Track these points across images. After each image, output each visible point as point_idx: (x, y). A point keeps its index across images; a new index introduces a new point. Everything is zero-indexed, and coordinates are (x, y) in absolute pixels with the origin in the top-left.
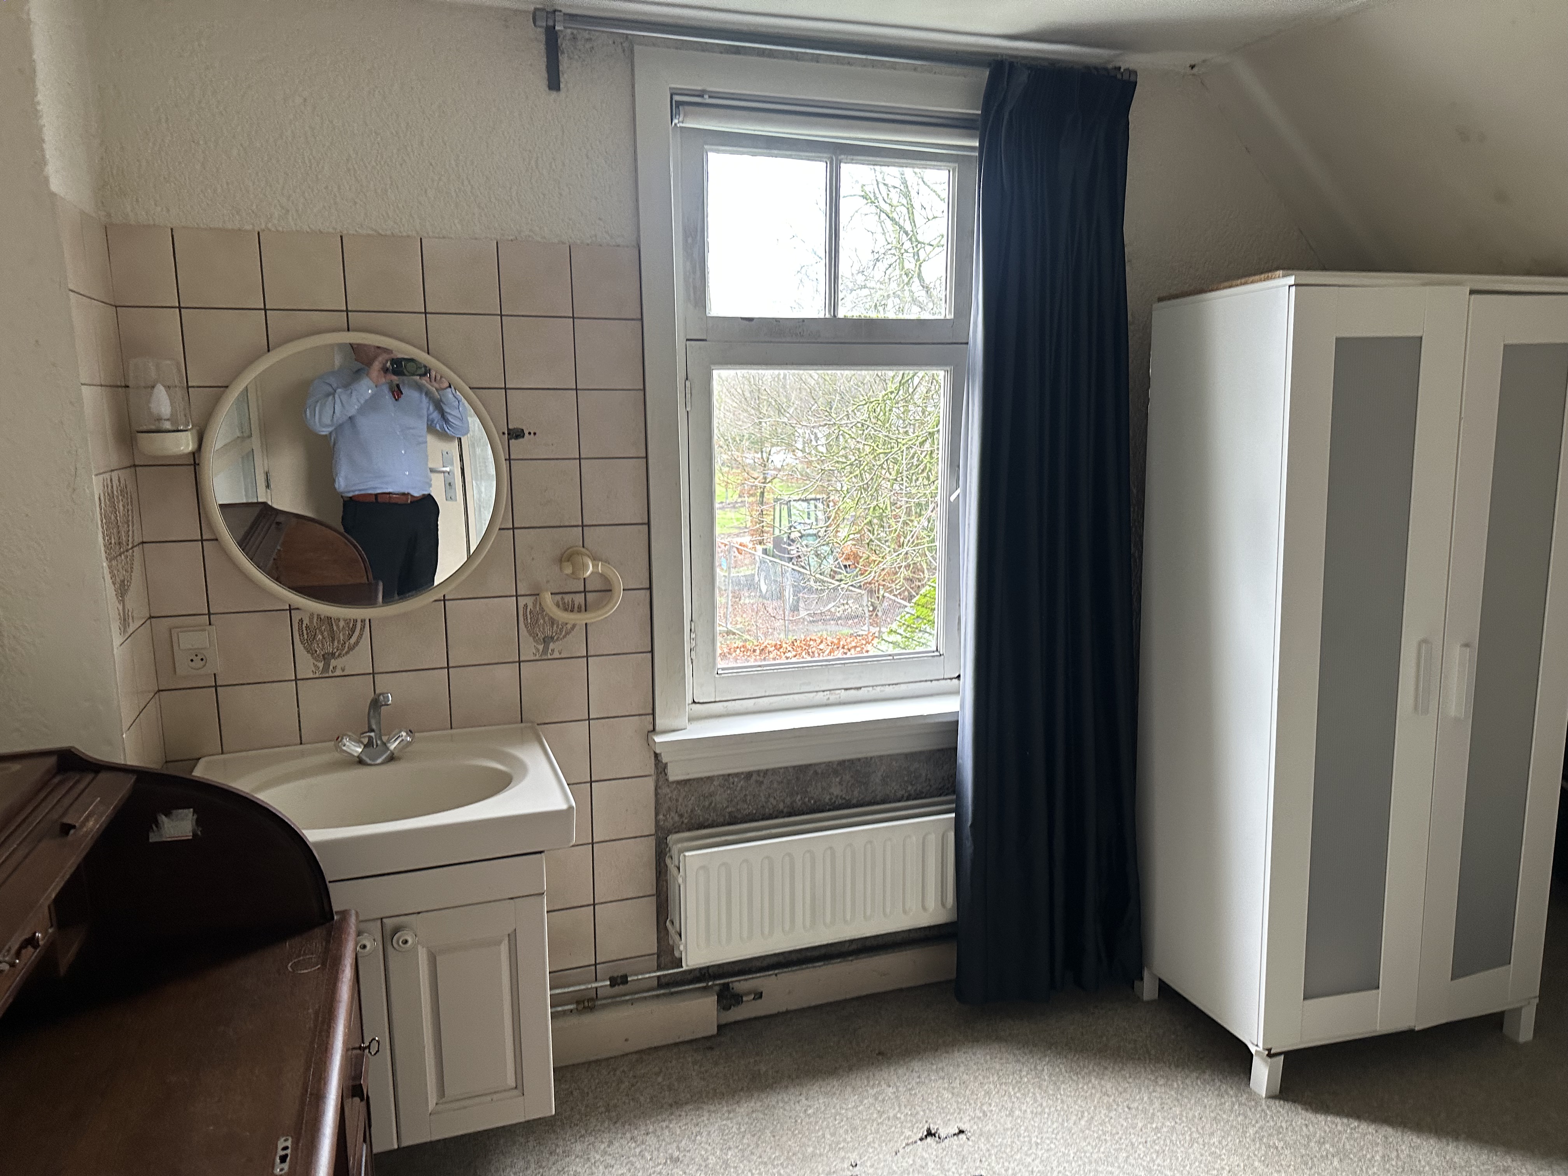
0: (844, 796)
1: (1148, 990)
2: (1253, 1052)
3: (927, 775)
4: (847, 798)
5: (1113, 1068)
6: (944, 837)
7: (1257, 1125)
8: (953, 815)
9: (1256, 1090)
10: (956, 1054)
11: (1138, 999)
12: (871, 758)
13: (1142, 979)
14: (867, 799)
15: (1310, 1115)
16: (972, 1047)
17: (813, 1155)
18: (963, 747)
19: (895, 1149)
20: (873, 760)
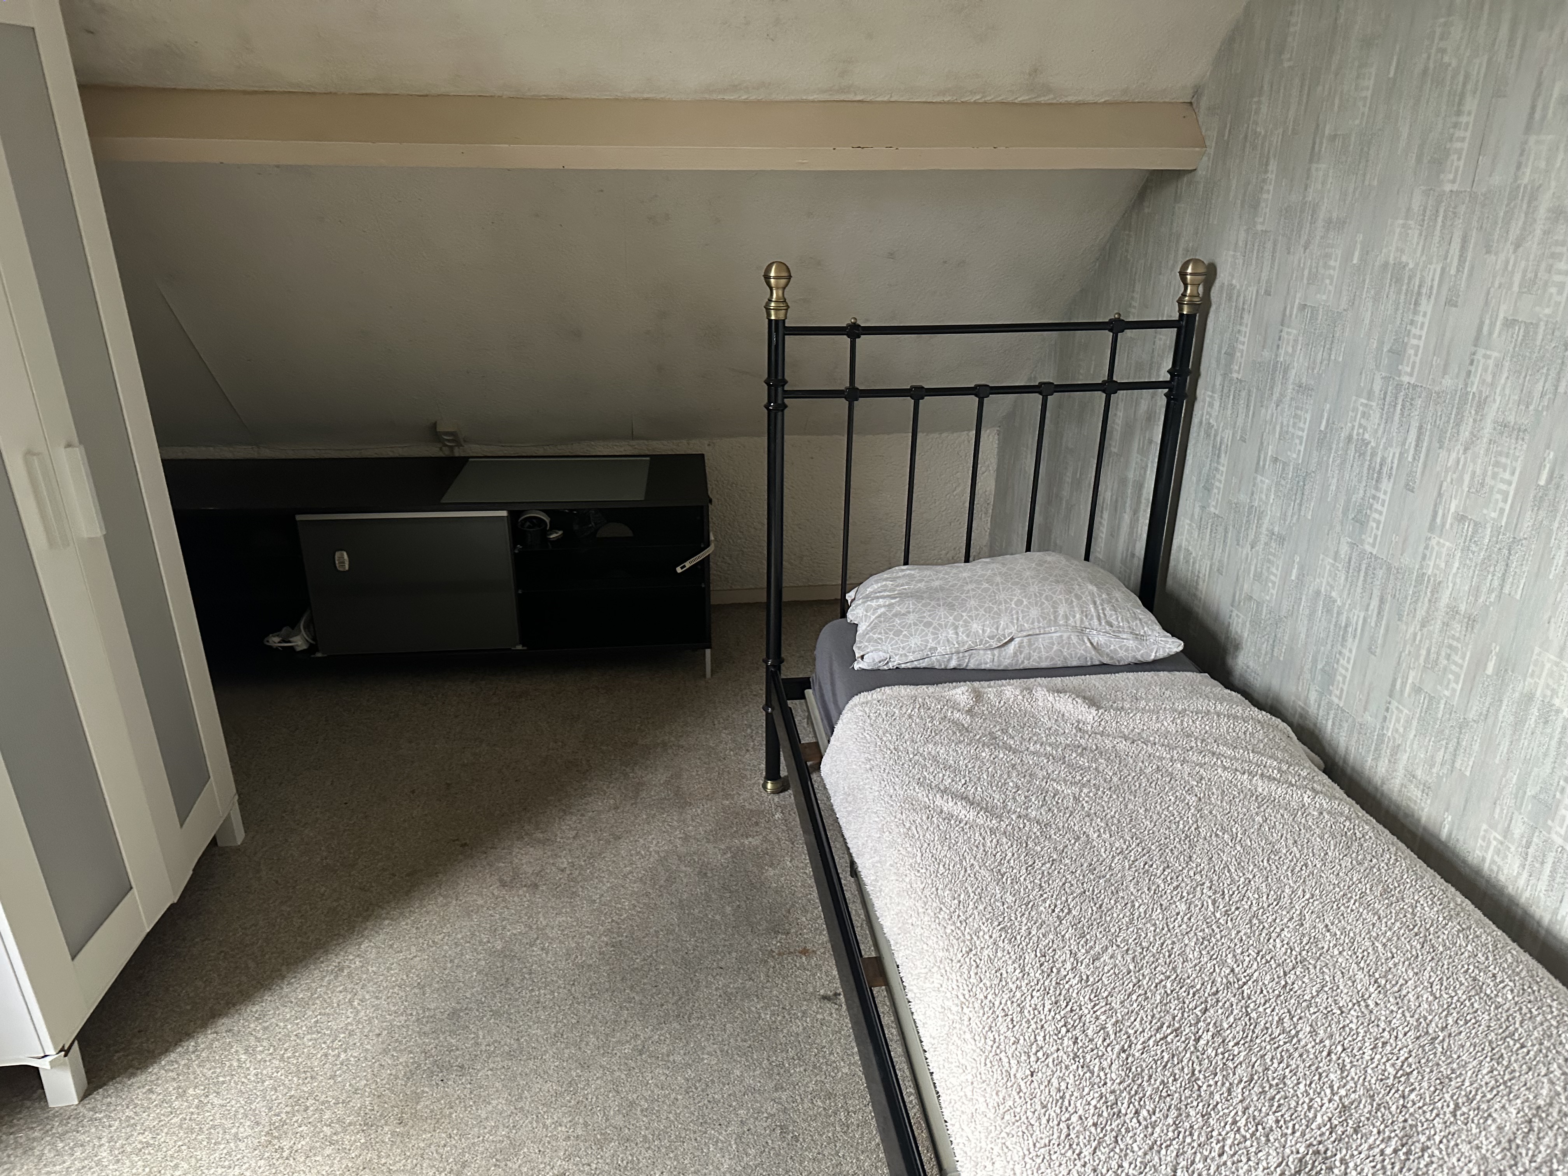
2: (38, 1065)
7: (104, 1141)
9: (62, 1104)
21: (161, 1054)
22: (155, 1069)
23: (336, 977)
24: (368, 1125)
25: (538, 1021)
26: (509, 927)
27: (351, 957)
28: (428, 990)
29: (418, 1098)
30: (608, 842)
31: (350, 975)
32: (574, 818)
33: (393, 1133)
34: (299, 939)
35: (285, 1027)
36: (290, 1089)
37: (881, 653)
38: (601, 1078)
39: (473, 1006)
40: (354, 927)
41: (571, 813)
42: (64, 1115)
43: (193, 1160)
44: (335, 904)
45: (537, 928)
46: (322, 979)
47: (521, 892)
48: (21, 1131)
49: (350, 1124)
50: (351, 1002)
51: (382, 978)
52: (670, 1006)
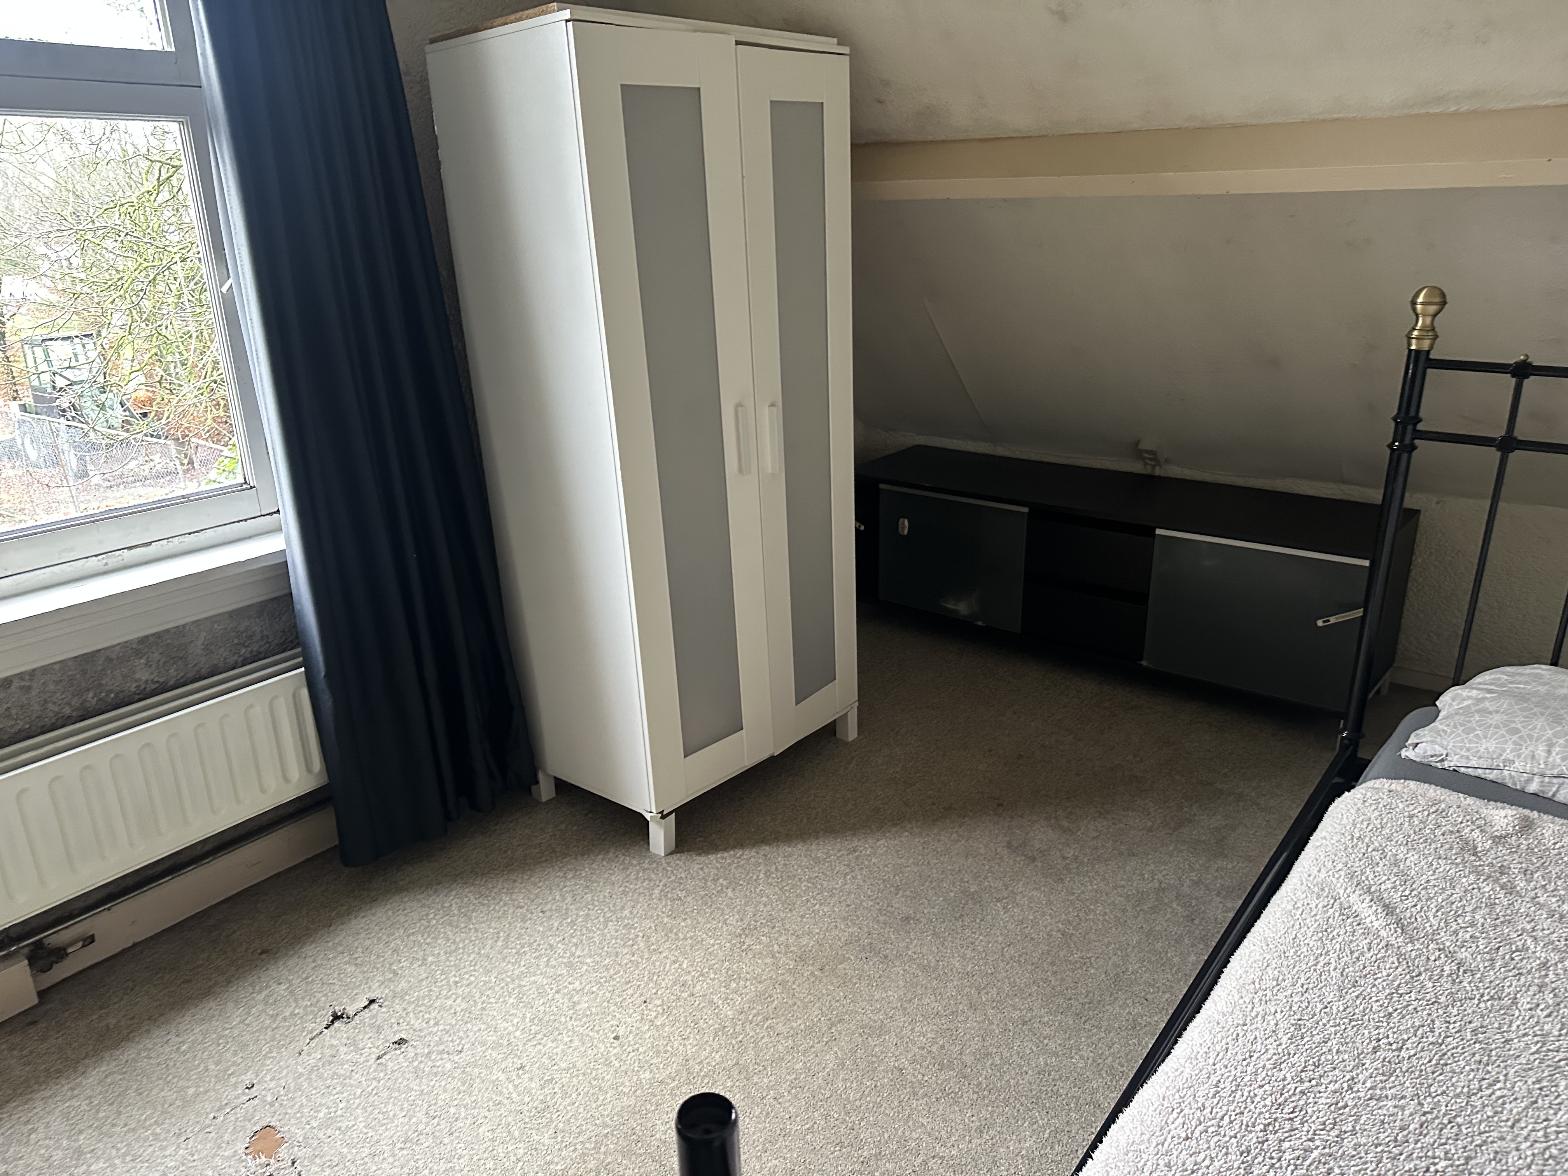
0: (156, 679)
1: (546, 791)
2: (649, 819)
3: (262, 631)
4: (162, 680)
5: (522, 878)
6: (295, 696)
7: (661, 884)
8: (303, 669)
9: (657, 852)
10: (354, 922)
11: (538, 803)
12: (184, 626)
13: (537, 782)
14: (190, 675)
15: (702, 859)
16: (370, 909)
17: (197, 1095)
18: (298, 590)
19: (298, 1049)
20: (187, 628)
21: (721, 850)
22: (712, 857)
23: (848, 854)
24: (802, 959)
25: (963, 957)
26: (990, 879)
27: (867, 846)
28: (901, 893)
29: (844, 959)
30: (1121, 854)
31: (857, 858)
32: (1105, 823)
33: (812, 974)
34: (843, 818)
35: (797, 870)
36: (773, 910)
37: (1437, 747)
38: (979, 1023)
39: (924, 921)
40: (883, 827)
41: (1105, 818)
42: (654, 859)
43: (695, 922)
44: (882, 806)
45: (1012, 891)
46: (839, 851)
47: (1018, 859)
48: (629, 856)
49: (791, 952)
50: (846, 875)
51: (876, 869)
52: (1076, 1003)
